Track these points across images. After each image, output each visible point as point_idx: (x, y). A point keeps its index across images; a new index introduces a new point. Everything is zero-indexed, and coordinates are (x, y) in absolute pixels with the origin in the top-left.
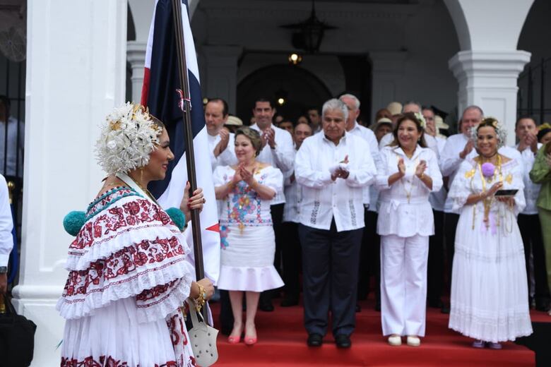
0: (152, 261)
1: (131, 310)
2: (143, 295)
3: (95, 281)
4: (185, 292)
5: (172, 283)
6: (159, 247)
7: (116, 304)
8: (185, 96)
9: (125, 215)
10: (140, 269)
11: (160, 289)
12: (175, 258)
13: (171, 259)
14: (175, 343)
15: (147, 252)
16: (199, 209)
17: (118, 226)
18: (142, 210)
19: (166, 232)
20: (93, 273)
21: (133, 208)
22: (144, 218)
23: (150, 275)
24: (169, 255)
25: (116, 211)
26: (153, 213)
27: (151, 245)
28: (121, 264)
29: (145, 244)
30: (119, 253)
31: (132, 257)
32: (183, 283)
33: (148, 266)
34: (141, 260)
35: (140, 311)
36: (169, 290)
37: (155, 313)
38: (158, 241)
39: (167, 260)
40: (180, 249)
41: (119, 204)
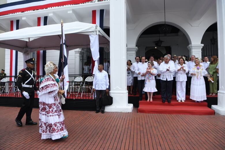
1: (47, 96)
2: (49, 93)
3: (42, 90)
4: (57, 92)
5: (54, 91)
6: (51, 85)
7: (45, 94)
8: (63, 60)
9: (47, 80)
10: (48, 89)
11: (52, 92)
14: (55, 101)
15: (49, 86)
16: (64, 79)
17: (45, 81)
19: (53, 83)
20: (42, 89)
21: (48, 79)
22: (50, 80)
23: (49, 90)
24: (53, 86)
25: (45, 79)
28: (45, 88)
29: (49, 85)
30: (45, 86)
31: (47, 86)
33: (49, 88)
34: (48, 87)
35: (49, 95)
36: (53, 92)
37: (51, 95)
38: (51, 84)
39: (52, 87)
40: (56, 85)
41: (46, 78)
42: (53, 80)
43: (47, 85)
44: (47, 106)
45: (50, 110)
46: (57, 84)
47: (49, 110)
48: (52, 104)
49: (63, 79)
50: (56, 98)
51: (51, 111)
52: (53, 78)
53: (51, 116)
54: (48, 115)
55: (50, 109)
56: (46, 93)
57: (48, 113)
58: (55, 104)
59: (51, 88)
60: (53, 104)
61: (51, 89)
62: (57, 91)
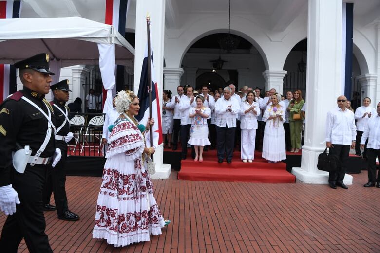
0: (129, 142)
1: (123, 157)
2: (127, 152)
3: (112, 147)
5: (137, 148)
6: (132, 137)
7: (118, 155)
9: (122, 127)
10: (125, 144)
11: (133, 150)
12: (137, 141)
13: (135, 141)
15: (127, 139)
17: (119, 130)
18: (127, 125)
19: (134, 132)
20: (112, 145)
21: (124, 125)
22: (128, 128)
23: (128, 146)
25: (119, 125)
26: (131, 126)
27: (129, 136)
28: (119, 142)
29: (127, 136)
30: (119, 139)
31: (123, 140)
32: (141, 148)
33: (127, 143)
34: (125, 141)
35: (127, 157)
36: (136, 151)
37: (131, 158)
38: (131, 135)
39: (134, 141)
40: (140, 138)
41: (120, 123)
42: (133, 127)
43: (123, 138)
44: (120, 180)
45: (125, 186)
46: (141, 135)
47: (124, 188)
48: (129, 175)
49: (150, 125)
50: (138, 163)
51: (126, 189)
52: (133, 123)
53: (125, 199)
54: (119, 196)
55: (124, 184)
56: (120, 152)
57: (121, 192)
58: (134, 176)
59: (131, 143)
60: (131, 177)
61: (132, 145)
62: (143, 150)
